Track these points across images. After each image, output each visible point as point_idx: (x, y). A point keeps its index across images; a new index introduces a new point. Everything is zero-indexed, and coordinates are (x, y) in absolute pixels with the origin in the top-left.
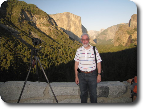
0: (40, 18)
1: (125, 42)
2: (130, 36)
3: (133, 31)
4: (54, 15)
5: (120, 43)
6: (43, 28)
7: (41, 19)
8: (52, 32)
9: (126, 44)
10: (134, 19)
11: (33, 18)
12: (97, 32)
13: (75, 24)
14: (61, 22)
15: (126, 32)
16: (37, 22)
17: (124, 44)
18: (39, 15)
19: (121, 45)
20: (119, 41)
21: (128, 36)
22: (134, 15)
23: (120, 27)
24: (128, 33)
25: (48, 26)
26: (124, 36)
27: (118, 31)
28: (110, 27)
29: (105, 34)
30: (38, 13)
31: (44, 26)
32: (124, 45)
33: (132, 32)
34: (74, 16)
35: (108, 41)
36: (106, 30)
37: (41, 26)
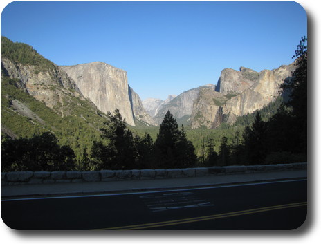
0: (37, 73)
1: (210, 120)
2: (220, 110)
3: (225, 98)
4: (72, 67)
5: (202, 123)
6: (44, 92)
7: (40, 74)
8: (61, 101)
9: (214, 125)
10: (225, 77)
11: (22, 71)
12: (162, 101)
13: (114, 85)
14: (87, 81)
15: (213, 102)
16: (29, 79)
17: (210, 123)
18: (35, 65)
19: (204, 127)
20: (199, 118)
21: (216, 108)
22: (225, 69)
23: (201, 92)
24: (217, 103)
25: (53, 89)
26: (209, 108)
27: (198, 99)
28: (186, 92)
29: (176, 106)
30: (33, 63)
31: (45, 89)
32: (209, 126)
33: (223, 102)
34: (114, 69)
35: (181, 118)
36: (179, 98)
37: (38, 88)
